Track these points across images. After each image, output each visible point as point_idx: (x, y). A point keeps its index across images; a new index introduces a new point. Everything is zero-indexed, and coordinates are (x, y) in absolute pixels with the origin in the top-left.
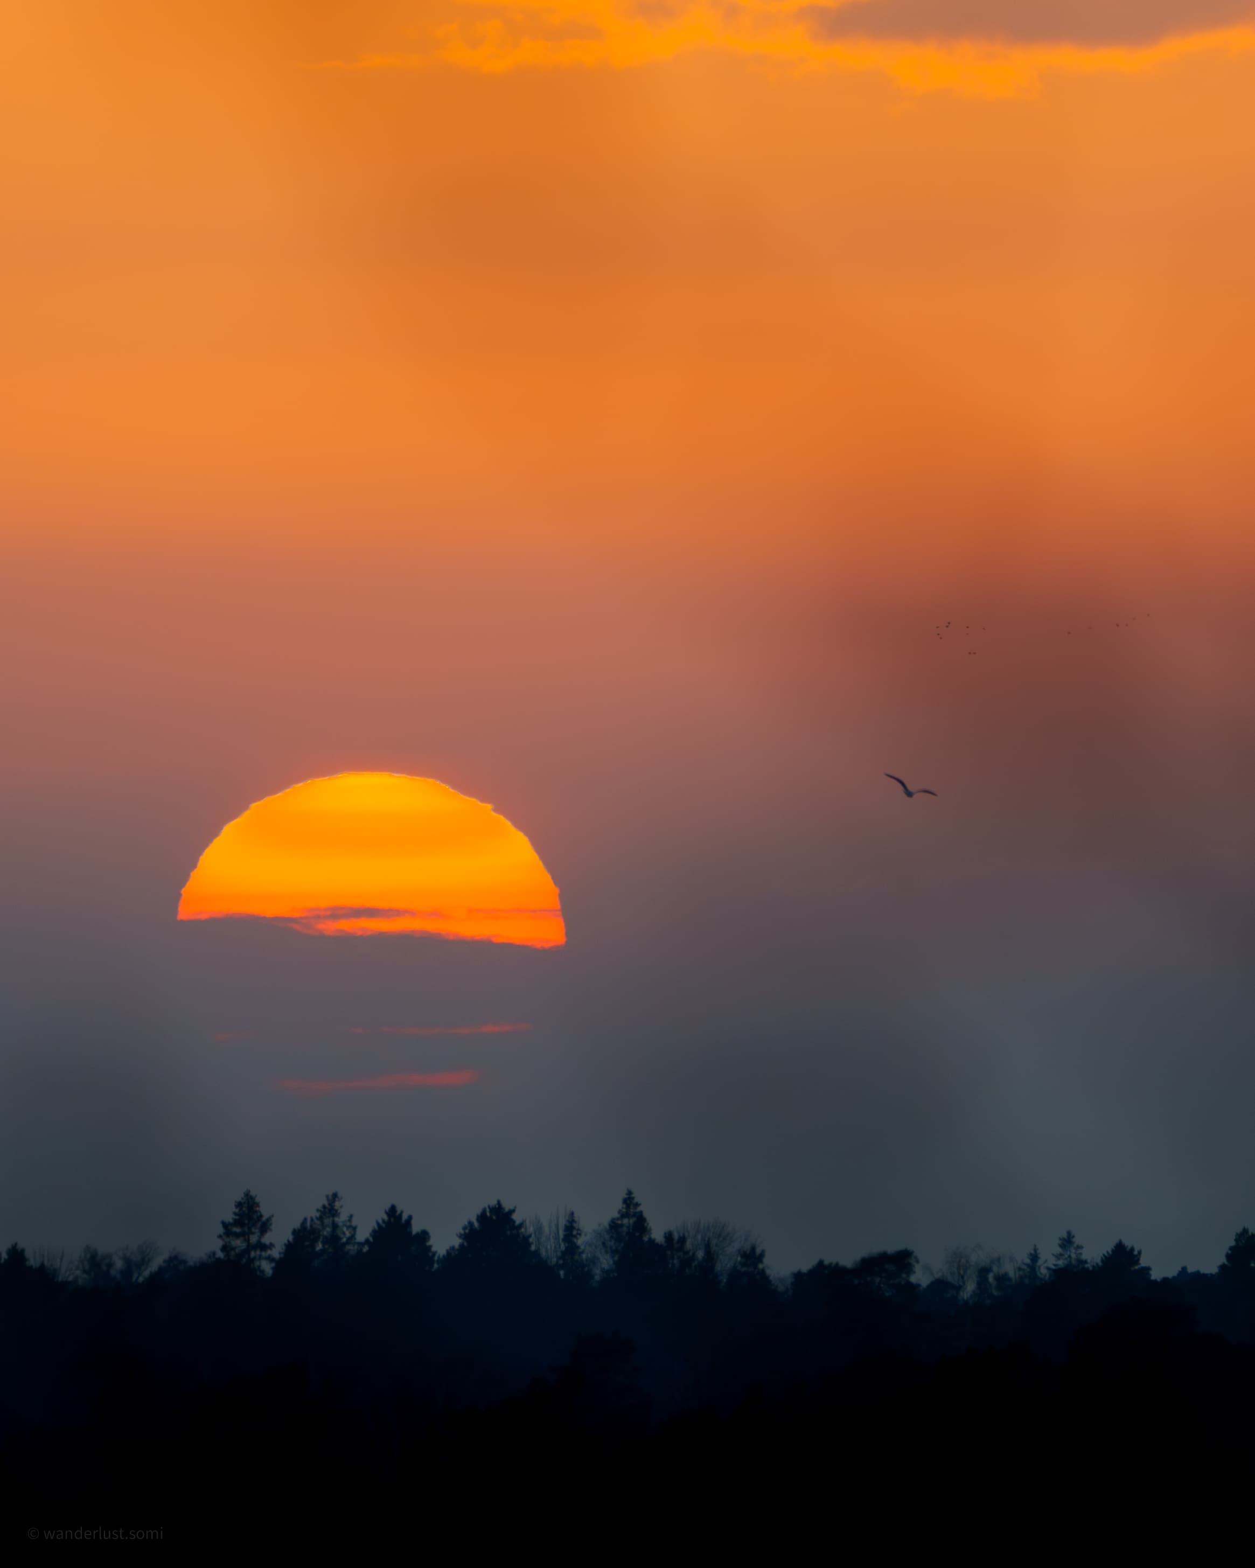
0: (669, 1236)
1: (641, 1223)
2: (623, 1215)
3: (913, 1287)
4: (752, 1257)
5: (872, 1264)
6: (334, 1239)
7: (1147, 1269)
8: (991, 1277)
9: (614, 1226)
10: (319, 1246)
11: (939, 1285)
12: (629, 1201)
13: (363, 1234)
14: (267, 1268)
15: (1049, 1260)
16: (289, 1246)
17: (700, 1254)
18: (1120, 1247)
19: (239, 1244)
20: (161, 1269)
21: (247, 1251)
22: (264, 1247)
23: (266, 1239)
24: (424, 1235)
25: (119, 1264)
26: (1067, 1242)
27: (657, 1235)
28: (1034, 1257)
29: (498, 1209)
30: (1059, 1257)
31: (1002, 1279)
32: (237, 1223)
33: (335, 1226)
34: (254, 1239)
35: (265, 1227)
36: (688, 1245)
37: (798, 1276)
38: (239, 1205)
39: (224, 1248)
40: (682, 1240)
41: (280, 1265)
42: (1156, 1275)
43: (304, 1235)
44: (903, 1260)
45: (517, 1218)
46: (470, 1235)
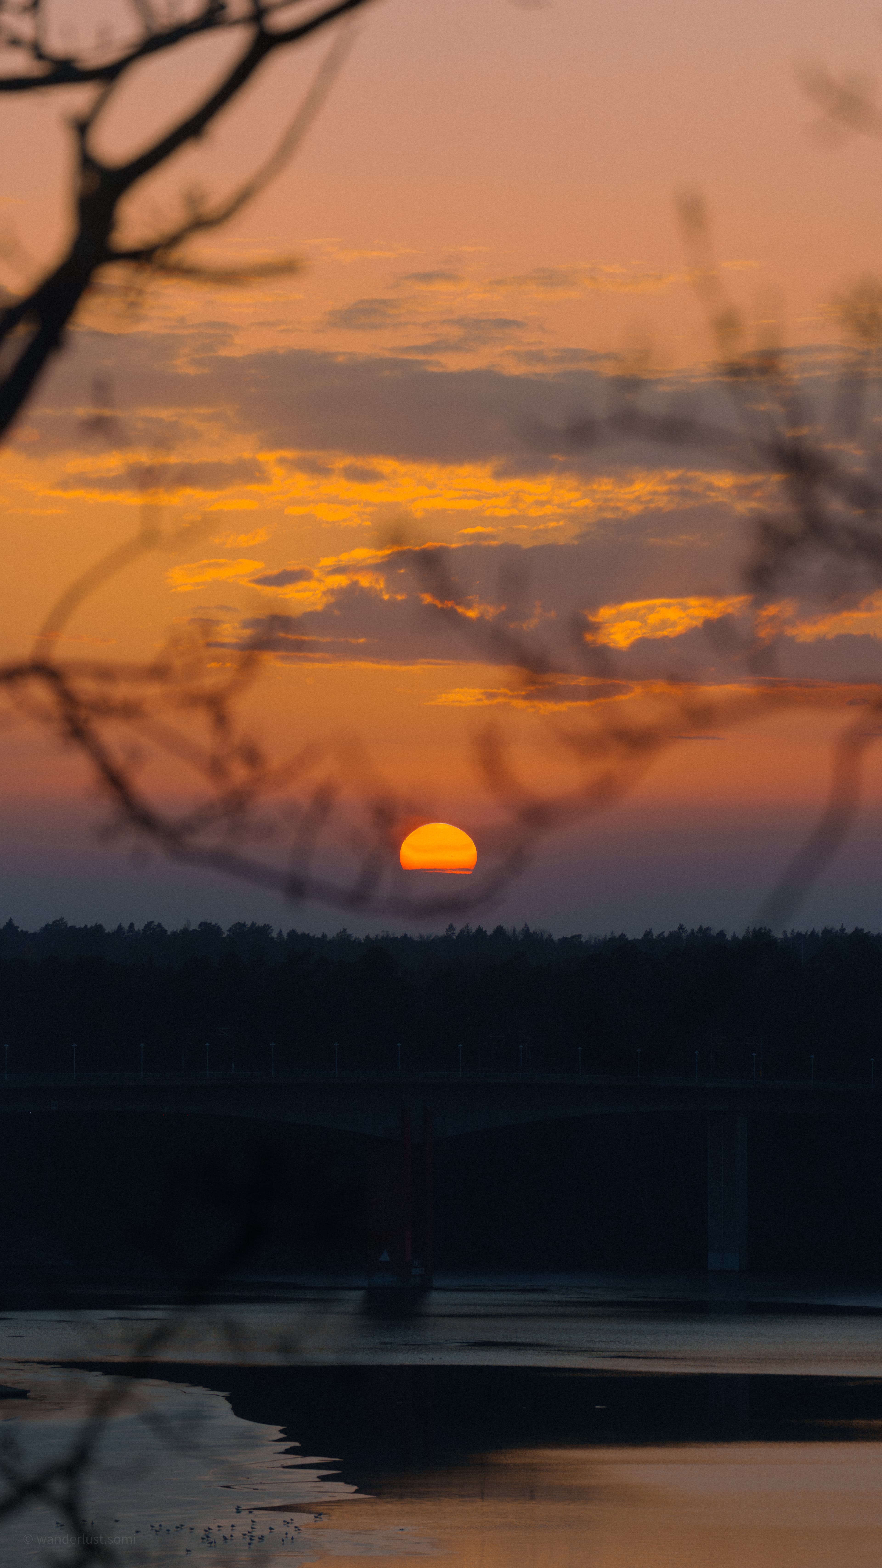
0: (534, 932)
1: (528, 929)
2: (525, 927)
3: (581, 942)
4: (550, 936)
5: (573, 937)
6: (468, 932)
7: (628, 938)
8: (597, 940)
9: (523, 930)
10: (465, 933)
11: (587, 941)
12: (526, 925)
13: (474, 931)
14: (455, 937)
15: (608, 936)
16: (459, 934)
17: (540, 935)
18: (622, 934)
19: (449, 933)
20: (434, 938)
21: (450, 935)
22: (454, 933)
23: (455, 932)
24: (486, 931)
25: (426, 937)
26: (612, 933)
27: (531, 931)
28: (606, 936)
29: (500, 926)
30: (610, 935)
31: (599, 940)
32: (449, 929)
33: (468, 929)
34: (452, 932)
35: (455, 930)
36: (538, 933)
37: (559, 939)
38: (449, 925)
39: (447, 934)
40: (536, 932)
41: (457, 937)
42: (630, 939)
43: (462, 931)
44: (579, 936)
45: (504, 928)
46: (495, 931)
